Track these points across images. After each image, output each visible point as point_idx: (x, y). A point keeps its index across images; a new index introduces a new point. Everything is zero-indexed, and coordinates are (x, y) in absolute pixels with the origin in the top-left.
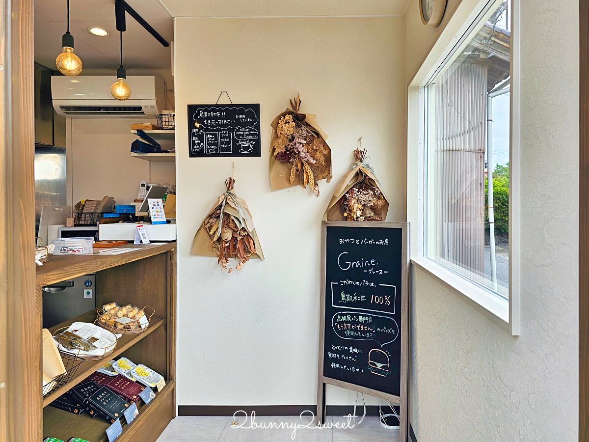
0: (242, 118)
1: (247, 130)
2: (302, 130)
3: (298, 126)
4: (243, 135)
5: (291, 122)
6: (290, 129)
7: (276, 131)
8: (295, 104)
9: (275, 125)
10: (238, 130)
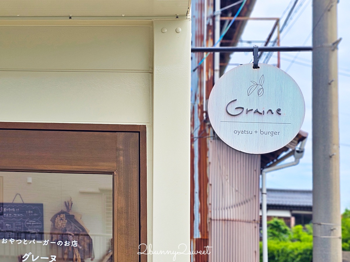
0: (31, 213)
1: (34, 221)
2: (71, 225)
3: (69, 223)
4: (31, 225)
5: (64, 220)
6: (63, 224)
7: (54, 224)
8: (68, 205)
9: (53, 220)
10: (28, 222)
